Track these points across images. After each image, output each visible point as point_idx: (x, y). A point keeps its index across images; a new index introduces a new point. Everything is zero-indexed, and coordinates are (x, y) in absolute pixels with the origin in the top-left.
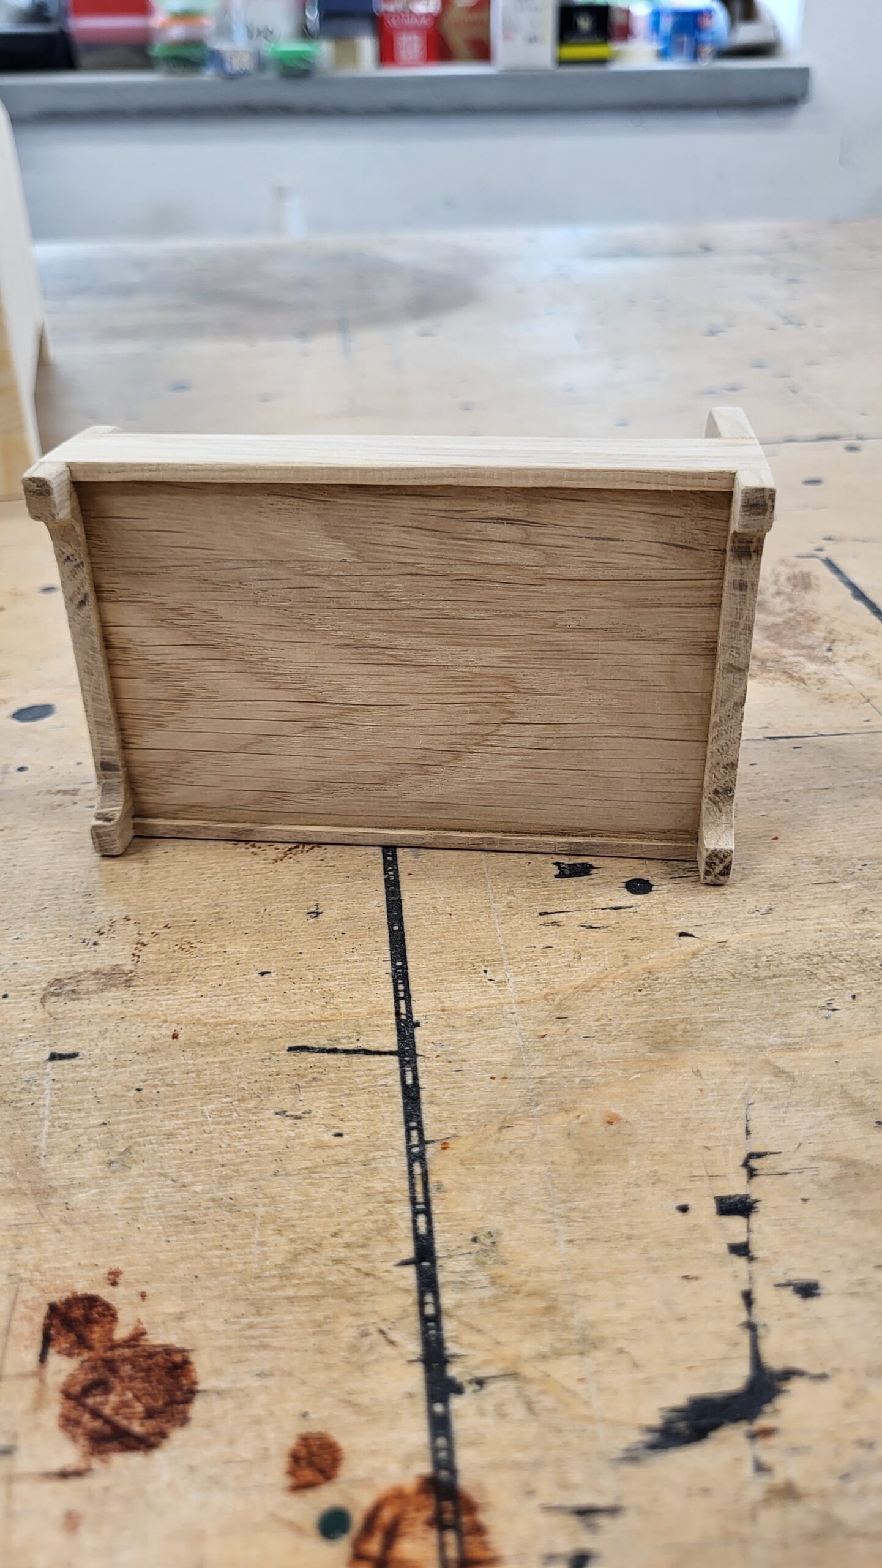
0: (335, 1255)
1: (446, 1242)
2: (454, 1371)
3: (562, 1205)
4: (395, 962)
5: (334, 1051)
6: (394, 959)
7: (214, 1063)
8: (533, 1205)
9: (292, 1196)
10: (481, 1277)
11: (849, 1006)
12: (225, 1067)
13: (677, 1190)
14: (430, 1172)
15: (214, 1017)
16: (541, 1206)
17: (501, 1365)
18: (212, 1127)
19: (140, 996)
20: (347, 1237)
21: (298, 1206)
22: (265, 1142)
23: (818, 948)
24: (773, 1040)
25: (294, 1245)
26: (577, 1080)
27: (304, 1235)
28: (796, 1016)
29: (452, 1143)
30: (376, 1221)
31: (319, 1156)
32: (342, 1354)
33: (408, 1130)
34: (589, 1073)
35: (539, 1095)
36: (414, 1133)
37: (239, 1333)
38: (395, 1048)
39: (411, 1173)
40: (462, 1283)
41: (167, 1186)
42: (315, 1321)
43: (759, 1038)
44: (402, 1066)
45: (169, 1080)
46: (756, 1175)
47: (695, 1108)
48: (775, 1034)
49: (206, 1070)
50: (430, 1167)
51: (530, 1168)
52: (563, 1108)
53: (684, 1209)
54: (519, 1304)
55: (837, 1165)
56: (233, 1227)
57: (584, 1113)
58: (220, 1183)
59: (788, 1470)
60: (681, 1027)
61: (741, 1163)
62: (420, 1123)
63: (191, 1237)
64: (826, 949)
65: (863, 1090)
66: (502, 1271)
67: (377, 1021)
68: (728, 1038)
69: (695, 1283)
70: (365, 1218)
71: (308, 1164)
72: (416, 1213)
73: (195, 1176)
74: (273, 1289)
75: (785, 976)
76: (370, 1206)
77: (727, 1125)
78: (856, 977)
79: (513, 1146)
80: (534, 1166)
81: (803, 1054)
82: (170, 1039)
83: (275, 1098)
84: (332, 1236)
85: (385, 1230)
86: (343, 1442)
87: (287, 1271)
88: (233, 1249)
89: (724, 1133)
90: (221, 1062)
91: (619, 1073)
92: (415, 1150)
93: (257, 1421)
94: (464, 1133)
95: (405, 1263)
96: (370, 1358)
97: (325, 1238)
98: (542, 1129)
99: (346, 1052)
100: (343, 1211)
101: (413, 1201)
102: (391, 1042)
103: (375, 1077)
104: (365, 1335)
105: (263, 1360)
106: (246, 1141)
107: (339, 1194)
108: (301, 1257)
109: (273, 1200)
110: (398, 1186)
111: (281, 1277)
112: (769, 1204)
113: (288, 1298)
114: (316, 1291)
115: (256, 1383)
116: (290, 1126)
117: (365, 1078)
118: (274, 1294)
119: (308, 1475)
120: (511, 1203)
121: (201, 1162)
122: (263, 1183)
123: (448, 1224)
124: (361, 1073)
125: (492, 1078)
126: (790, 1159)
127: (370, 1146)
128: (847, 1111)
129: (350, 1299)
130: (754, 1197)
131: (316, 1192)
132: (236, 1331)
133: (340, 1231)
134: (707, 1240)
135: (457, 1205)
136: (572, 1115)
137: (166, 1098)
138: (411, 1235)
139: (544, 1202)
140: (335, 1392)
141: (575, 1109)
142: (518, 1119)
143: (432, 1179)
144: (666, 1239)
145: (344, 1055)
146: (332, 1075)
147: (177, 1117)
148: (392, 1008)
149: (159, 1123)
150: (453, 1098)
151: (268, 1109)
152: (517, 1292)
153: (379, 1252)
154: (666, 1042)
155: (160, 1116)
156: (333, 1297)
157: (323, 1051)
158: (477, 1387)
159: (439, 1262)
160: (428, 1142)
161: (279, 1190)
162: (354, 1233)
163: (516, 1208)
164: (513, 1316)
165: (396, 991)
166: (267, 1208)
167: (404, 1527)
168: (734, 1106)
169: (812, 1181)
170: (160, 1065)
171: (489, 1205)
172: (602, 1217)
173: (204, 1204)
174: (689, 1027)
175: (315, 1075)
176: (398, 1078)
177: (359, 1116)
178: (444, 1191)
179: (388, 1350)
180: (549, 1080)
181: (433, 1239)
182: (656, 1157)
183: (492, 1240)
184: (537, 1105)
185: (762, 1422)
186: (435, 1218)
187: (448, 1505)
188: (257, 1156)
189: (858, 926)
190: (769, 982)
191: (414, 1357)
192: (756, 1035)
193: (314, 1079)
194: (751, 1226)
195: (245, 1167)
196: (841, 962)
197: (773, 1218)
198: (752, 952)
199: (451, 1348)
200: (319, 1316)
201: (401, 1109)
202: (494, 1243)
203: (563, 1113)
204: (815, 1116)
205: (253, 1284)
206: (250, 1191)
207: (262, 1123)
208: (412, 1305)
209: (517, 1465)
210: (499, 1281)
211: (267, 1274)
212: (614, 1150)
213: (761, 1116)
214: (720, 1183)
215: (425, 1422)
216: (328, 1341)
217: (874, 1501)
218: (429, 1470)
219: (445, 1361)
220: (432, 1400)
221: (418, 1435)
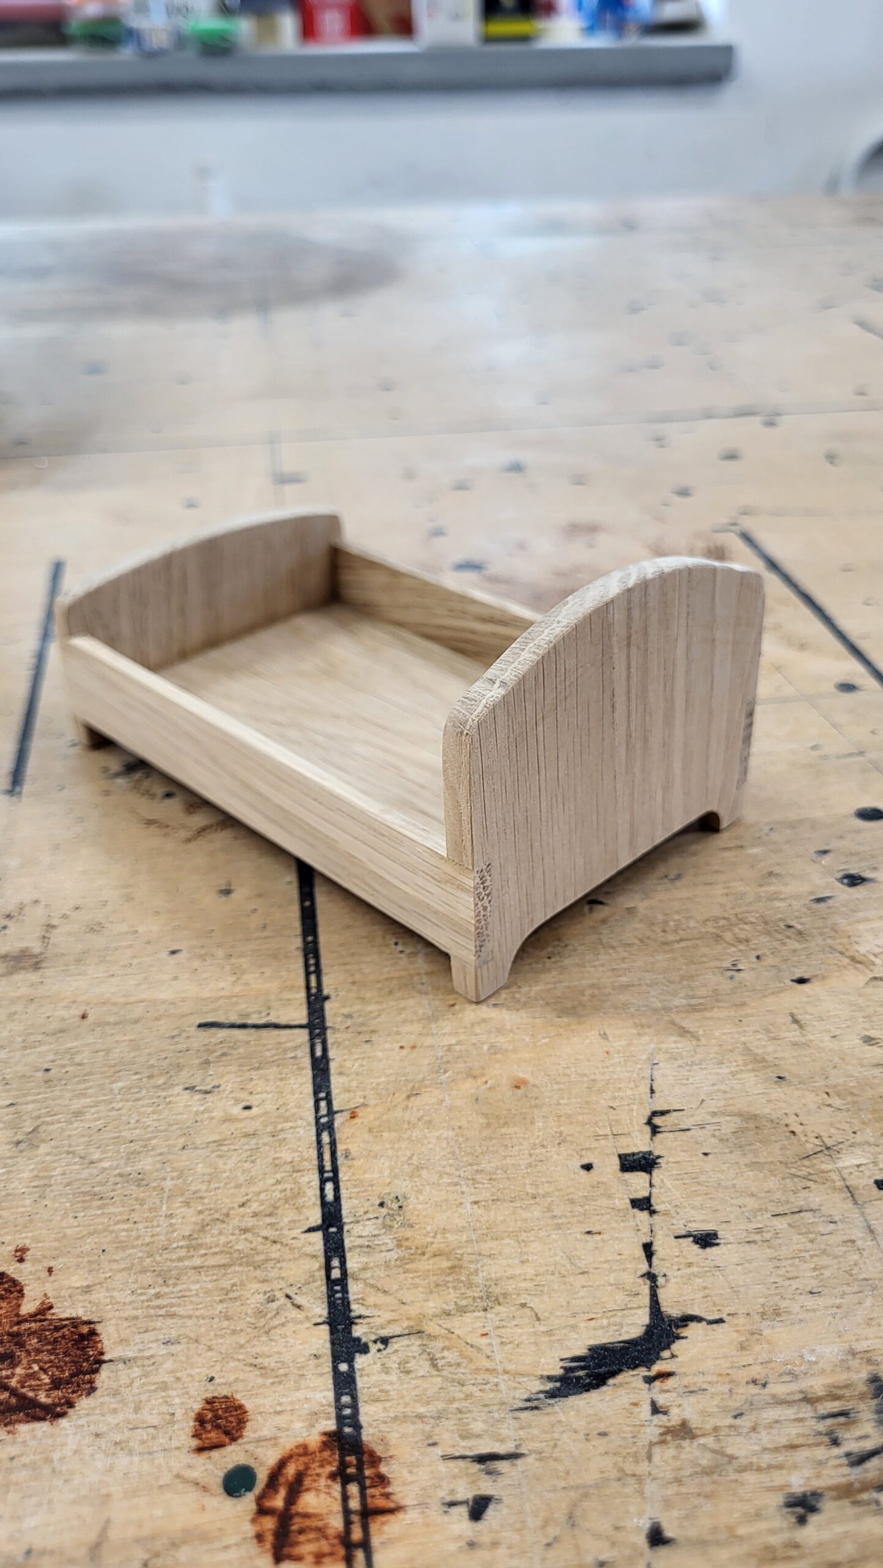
0: (243, 1225)
1: (353, 1208)
2: (358, 1331)
3: (469, 1168)
4: (308, 936)
5: (243, 1026)
6: (305, 934)
7: (123, 1041)
8: (440, 1169)
9: (200, 1168)
10: (387, 1240)
11: (754, 966)
12: (135, 1045)
13: (582, 1150)
14: (337, 1141)
15: (124, 996)
16: (448, 1169)
17: (405, 1324)
18: (120, 1105)
19: (50, 977)
20: (255, 1206)
21: (206, 1178)
22: (174, 1117)
23: (725, 911)
24: (679, 1001)
25: (201, 1217)
26: (486, 1047)
27: (212, 1206)
28: (701, 977)
29: (360, 1112)
30: (285, 1190)
31: (227, 1129)
32: (248, 1319)
33: (317, 1101)
34: (498, 1039)
35: (448, 1062)
36: (323, 1104)
37: (146, 1304)
38: (305, 1021)
39: (319, 1142)
40: (368, 1246)
41: (75, 1163)
42: (222, 1289)
43: (665, 1000)
44: (312, 1038)
45: (78, 1059)
46: (659, 1132)
47: (602, 1070)
48: (681, 995)
49: (115, 1048)
50: (338, 1136)
51: (437, 1134)
52: (471, 1075)
53: (588, 1167)
54: (424, 1264)
55: (737, 1119)
56: (142, 1202)
57: (491, 1078)
58: (128, 1159)
59: (683, 1409)
60: (588, 992)
61: (645, 1121)
62: (329, 1094)
63: (99, 1212)
64: (733, 912)
65: (765, 1046)
66: (409, 1233)
67: (286, 995)
68: (635, 1001)
69: (597, 1237)
70: (273, 1188)
71: (216, 1137)
72: (323, 1182)
73: (103, 1152)
74: (180, 1259)
75: (691, 939)
76: (279, 1176)
77: (632, 1085)
78: (761, 938)
79: (421, 1113)
80: (441, 1131)
81: (708, 1014)
82: (79, 1019)
83: (184, 1074)
84: (240, 1206)
85: (293, 1198)
86: (248, 1405)
87: (194, 1242)
88: (141, 1222)
89: (629, 1092)
90: (131, 1040)
91: (527, 1039)
92: (324, 1120)
93: (164, 1386)
94: (372, 1102)
95: (311, 1230)
96: (276, 1322)
97: (233, 1208)
98: (449, 1095)
99: (256, 1027)
100: (251, 1181)
101: (321, 1169)
102: (301, 1015)
103: (285, 1051)
104: (272, 1300)
105: (170, 1328)
106: (155, 1117)
107: (247, 1165)
108: (209, 1228)
109: (181, 1173)
110: (306, 1155)
111: (188, 1247)
112: (672, 1160)
113: (195, 1268)
114: (223, 1259)
115: (163, 1350)
116: (199, 1100)
117: (273, 1052)
118: (181, 1264)
119: (214, 1436)
120: (419, 1168)
121: (110, 1139)
122: (170, 1157)
123: (356, 1190)
124: (271, 1047)
125: (402, 1047)
126: (692, 1116)
127: (279, 1117)
128: (750, 1067)
129: (257, 1267)
130: (656, 1153)
131: (225, 1164)
132: (143, 1302)
133: (248, 1201)
134: (610, 1197)
135: (365, 1172)
136: (480, 1081)
137: (75, 1077)
138: (318, 1202)
139: (451, 1165)
140: (241, 1357)
141: (483, 1075)
142: (426, 1087)
143: (340, 1148)
144: (570, 1197)
145: (253, 1031)
146: (241, 1050)
147: (85, 1096)
148: (301, 982)
149: (67, 1102)
150: (362, 1068)
151: (177, 1085)
152: (423, 1254)
153: (286, 1220)
154: (574, 1007)
155: (69, 1095)
156: (240, 1265)
157: (233, 1026)
158: (382, 1347)
159: (346, 1228)
160: (337, 1112)
161: (188, 1163)
162: (262, 1203)
163: (424, 1173)
164: (418, 1277)
165: (307, 965)
166: (175, 1182)
167: (307, 1482)
168: (639, 1066)
169: (714, 1136)
170: (69, 1045)
171: (397, 1170)
172: (508, 1179)
173: (112, 1180)
174: (597, 992)
175: (225, 1050)
176: (307, 1050)
177: (268, 1089)
178: (353, 1159)
179: (294, 1313)
180: (458, 1048)
181: (341, 1206)
182: (563, 1119)
183: (400, 1204)
184: (446, 1072)
185: (658, 1367)
186: (341, 1184)
187: (352, 1459)
188: (166, 1130)
189: (764, 889)
190: (676, 946)
191: (320, 1320)
192: (662, 997)
193: (224, 1054)
194: (653, 1181)
195: (154, 1142)
196: (746, 924)
197: (675, 1172)
198: (660, 917)
199: (356, 1309)
200: (226, 1283)
201: (311, 1081)
202: (400, 1207)
203: (471, 1080)
204: (718, 1074)
205: (161, 1255)
206: (158, 1166)
207: (171, 1099)
208: (319, 1269)
209: (420, 1417)
210: (405, 1244)
211: (175, 1245)
212: (521, 1113)
213: (665, 1075)
214: (624, 1141)
215: (329, 1381)
216: (234, 1308)
217: (765, 1438)
218: (331, 1425)
219: (350, 1322)
220: (336, 1359)
221: (322, 1392)
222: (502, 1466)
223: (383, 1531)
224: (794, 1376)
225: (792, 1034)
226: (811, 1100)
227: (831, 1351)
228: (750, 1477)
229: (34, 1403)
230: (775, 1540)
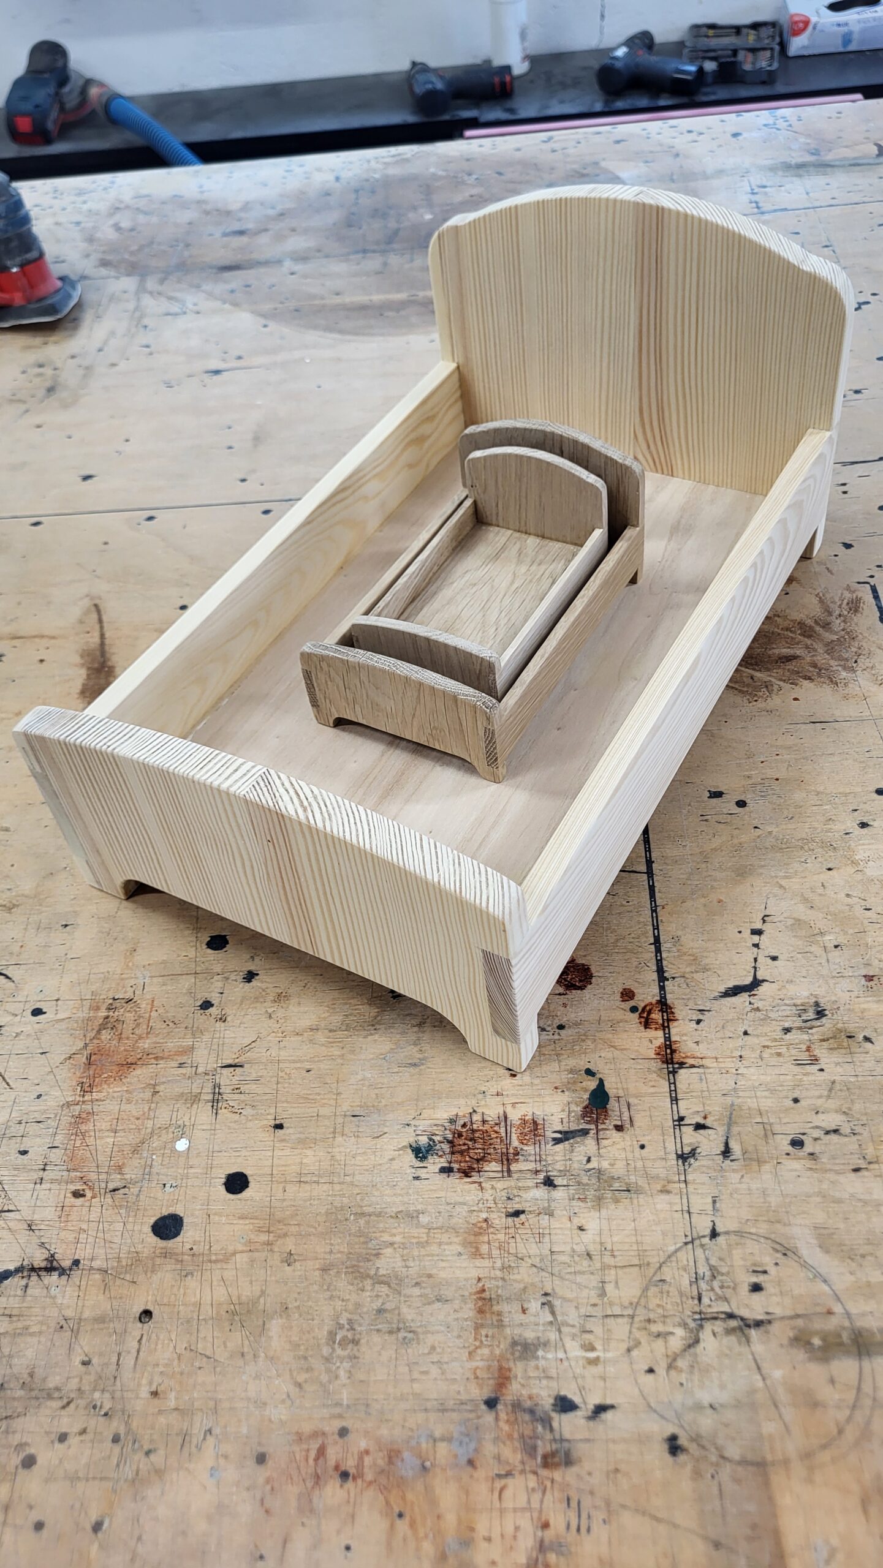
0: (629, 941)
1: (663, 939)
2: (666, 975)
3: (701, 929)
8: (691, 928)
9: (614, 921)
10: (674, 949)
11: (813, 861)
13: (739, 926)
14: (658, 916)
16: (694, 928)
17: (679, 974)
20: (633, 935)
21: (616, 924)
24: (781, 874)
25: (616, 937)
26: (710, 886)
27: (619, 934)
28: (792, 864)
29: (666, 907)
30: (642, 931)
31: (621, 908)
32: (633, 968)
33: (651, 902)
34: (714, 883)
35: (696, 891)
36: (653, 903)
38: (645, 871)
39: (652, 916)
40: (668, 951)
43: (777, 873)
44: (648, 878)
46: (765, 922)
47: (750, 898)
48: (782, 871)
50: (658, 914)
51: (691, 916)
52: (703, 896)
53: (740, 932)
54: (686, 958)
55: (793, 920)
56: (596, 930)
57: (711, 898)
59: (759, 1004)
60: (748, 867)
61: (761, 918)
62: (655, 899)
65: (809, 894)
66: (681, 948)
67: (638, 859)
68: (765, 873)
69: (739, 954)
70: (638, 929)
71: (618, 911)
72: (654, 929)
74: (611, 949)
75: (792, 848)
76: (639, 925)
77: (758, 905)
78: (819, 848)
79: (686, 908)
80: (693, 916)
81: (791, 880)
84: (628, 935)
85: (644, 934)
86: (635, 991)
87: (615, 945)
89: (757, 908)
91: (725, 884)
92: (653, 908)
93: (611, 984)
94: (669, 903)
95: (651, 944)
96: (641, 970)
97: (625, 935)
98: (696, 903)
100: (631, 927)
101: (653, 925)
102: (644, 868)
103: (639, 881)
104: (640, 963)
105: (610, 969)
107: (629, 921)
108: (618, 940)
109: (609, 923)
110: (648, 920)
111: (613, 946)
112: (767, 932)
113: (616, 952)
114: (624, 950)
115: (609, 975)
116: (611, 897)
117: (635, 882)
118: (612, 951)
119: (626, 998)
120: (685, 927)
122: (604, 916)
123: (664, 933)
124: (634, 880)
125: (680, 883)
126: (777, 917)
127: (638, 906)
128: (800, 902)
129: (634, 953)
130: (763, 929)
131: (622, 920)
132: (602, 960)
133: (630, 933)
134: (745, 942)
135: (667, 927)
136: (707, 899)
138: (652, 935)
140: (632, 978)
141: (708, 897)
142: (688, 899)
143: (659, 918)
144: (733, 941)
145: (628, 873)
146: (624, 880)
148: (644, 855)
150: (666, 891)
152: (685, 954)
153: (642, 940)
154: (742, 873)
156: (629, 952)
158: (672, 979)
159: (661, 944)
160: (657, 906)
161: (609, 919)
162: (635, 934)
163: (686, 929)
164: (684, 961)
165: (645, 848)
166: (606, 925)
167: (652, 1011)
168: (762, 898)
169: (783, 925)
171: (677, 928)
172: (713, 933)
174: (751, 867)
176: (647, 883)
177: (634, 895)
178: (663, 923)
179: (647, 968)
180: (700, 885)
181: (659, 937)
182: (733, 914)
184: (695, 894)
185: (753, 993)
186: (660, 931)
187: (664, 1007)
190: (784, 850)
191: (654, 971)
192: (776, 871)
193: (618, 881)
194: (760, 939)
196: (814, 842)
197: (768, 936)
198: (782, 837)
199: (665, 969)
200: (626, 958)
201: (648, 894)
202: (678, 939)
203: (703, 898)
204: (789, 903)
205: (605, 947)
206: (600, 919)
208: (653, 956)
209: (683, 999)
210: (680, 951)
211: (609, 945)
212: (719, 912)
213: (771, 902)
214: (753, 924)
215: (657, 987)
216: (629, 965)
217: (780, 1013)
218: (659, 998)
219: (664, 972)
220: (659, 982)
221: (656, 990)
222: (706, 1013)
223: (673, 1025)
224: (792, 999)
225: (820, 890)
226: (821, 915)
227: (806, 994)
228: (774, 1022)
229: (575, 985)
230: (777, 1037)
